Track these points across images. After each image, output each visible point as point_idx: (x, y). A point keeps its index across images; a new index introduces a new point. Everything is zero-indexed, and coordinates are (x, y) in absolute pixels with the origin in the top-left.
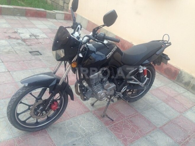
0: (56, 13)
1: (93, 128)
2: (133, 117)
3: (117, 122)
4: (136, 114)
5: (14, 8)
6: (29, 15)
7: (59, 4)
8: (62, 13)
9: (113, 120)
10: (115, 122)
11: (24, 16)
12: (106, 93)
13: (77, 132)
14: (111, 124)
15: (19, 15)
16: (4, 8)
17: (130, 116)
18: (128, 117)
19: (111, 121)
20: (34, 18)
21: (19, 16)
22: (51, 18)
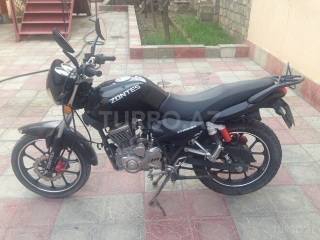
0: (222, 48)
1: (123, 215)
2: (210, 220)
3: (170, 219)
4: (223, 217)
5: (159, 48)
6: (179, 55)
7: (241, 34)
8: (230, 48)
9: (165, 215)
10: (166, 218)
11: (171, 58)
12: (137, 162)
13: (95, 214)
14: (157, 218)
15: (165, 56)
16: (145, 49)
17: (206, 216)
18: (200, 217)
19: (163, 214)
20: (186, 59)
21: (165, 58)
22: (212, 56)
